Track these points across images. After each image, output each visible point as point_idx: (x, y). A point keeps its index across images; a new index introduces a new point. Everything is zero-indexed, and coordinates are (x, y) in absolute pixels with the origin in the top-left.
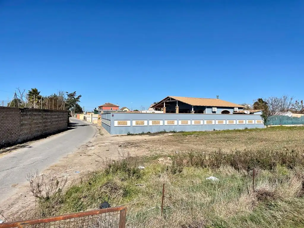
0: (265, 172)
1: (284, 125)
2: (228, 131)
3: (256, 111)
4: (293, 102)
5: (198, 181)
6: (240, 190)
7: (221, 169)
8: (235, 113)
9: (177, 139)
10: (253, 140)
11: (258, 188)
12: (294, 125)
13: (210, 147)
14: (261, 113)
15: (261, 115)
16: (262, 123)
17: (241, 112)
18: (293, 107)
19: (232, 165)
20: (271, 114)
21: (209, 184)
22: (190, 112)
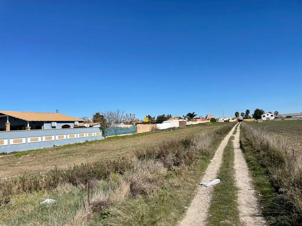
1: (118, 135)
2: (69, 146)
3: (95, 124)
4: (125, 114)
6: (77, 207)
7: (59, 188)
8: (76, 127)
9: (8, 162)
10: (92, 152)
11: (93, 200)
12: (125, 135)
13: (48, 165)
14: (99, 126)
15: (100, 128)
16: (101, 135)
17: (81, 126)
18: (125, 119)
19: (70, 181)
20: (108, 126)
21: (43, 208)
22: (25, 129)
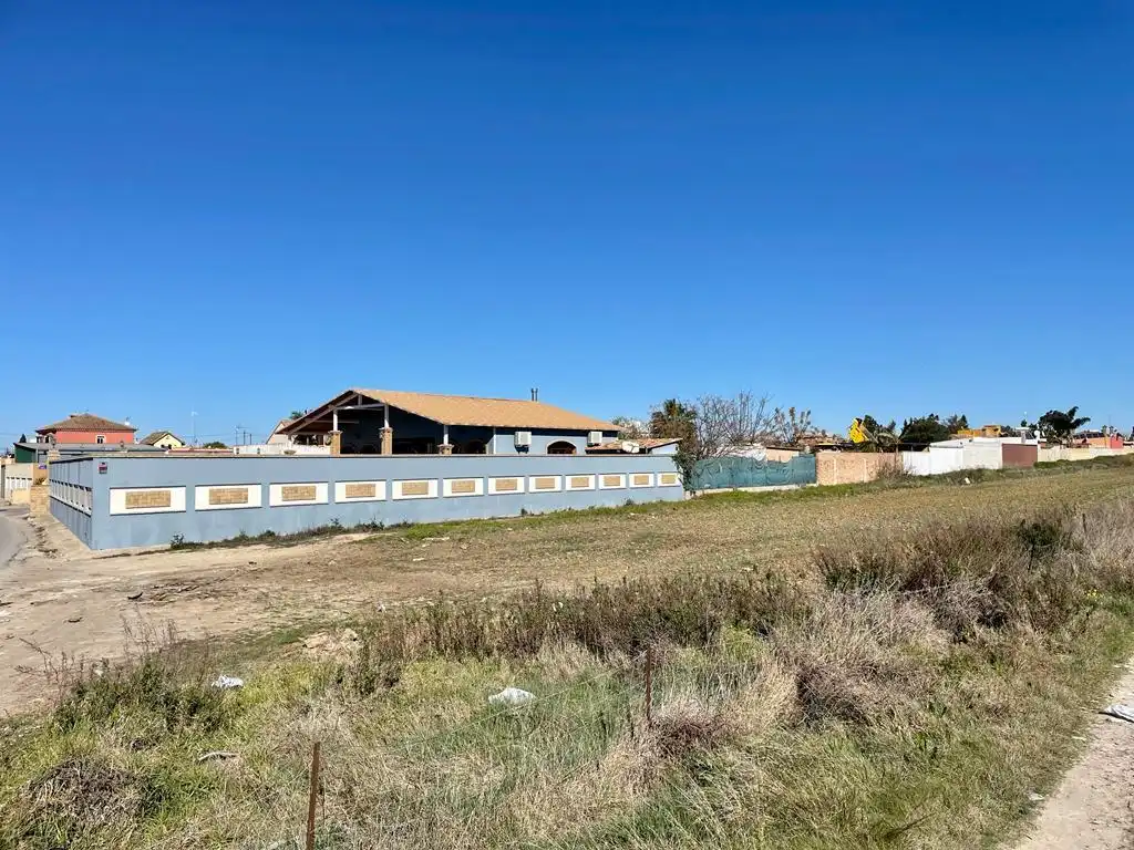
0: (687, 654)
1: (743, 489)
2: (571, 515)
3: (660, 442)
4: (769, 412)
5: (457, 713)
6: (605, 727)
7: (544, 656)
8: (593, 451)
9: (386, 555)
10: (648, 542)
11: (663, 712)
12: (770, 489)
13: (507, 577)
14: (672, 450)
15: (675, 458)
16: (678, 483)
17: (610, 447)
18: (768, 430)
19: (580, 637)
20: (705, 453)
21: (502, 717)
22: (435, 451)
